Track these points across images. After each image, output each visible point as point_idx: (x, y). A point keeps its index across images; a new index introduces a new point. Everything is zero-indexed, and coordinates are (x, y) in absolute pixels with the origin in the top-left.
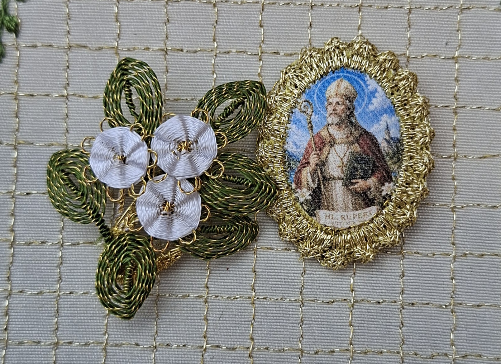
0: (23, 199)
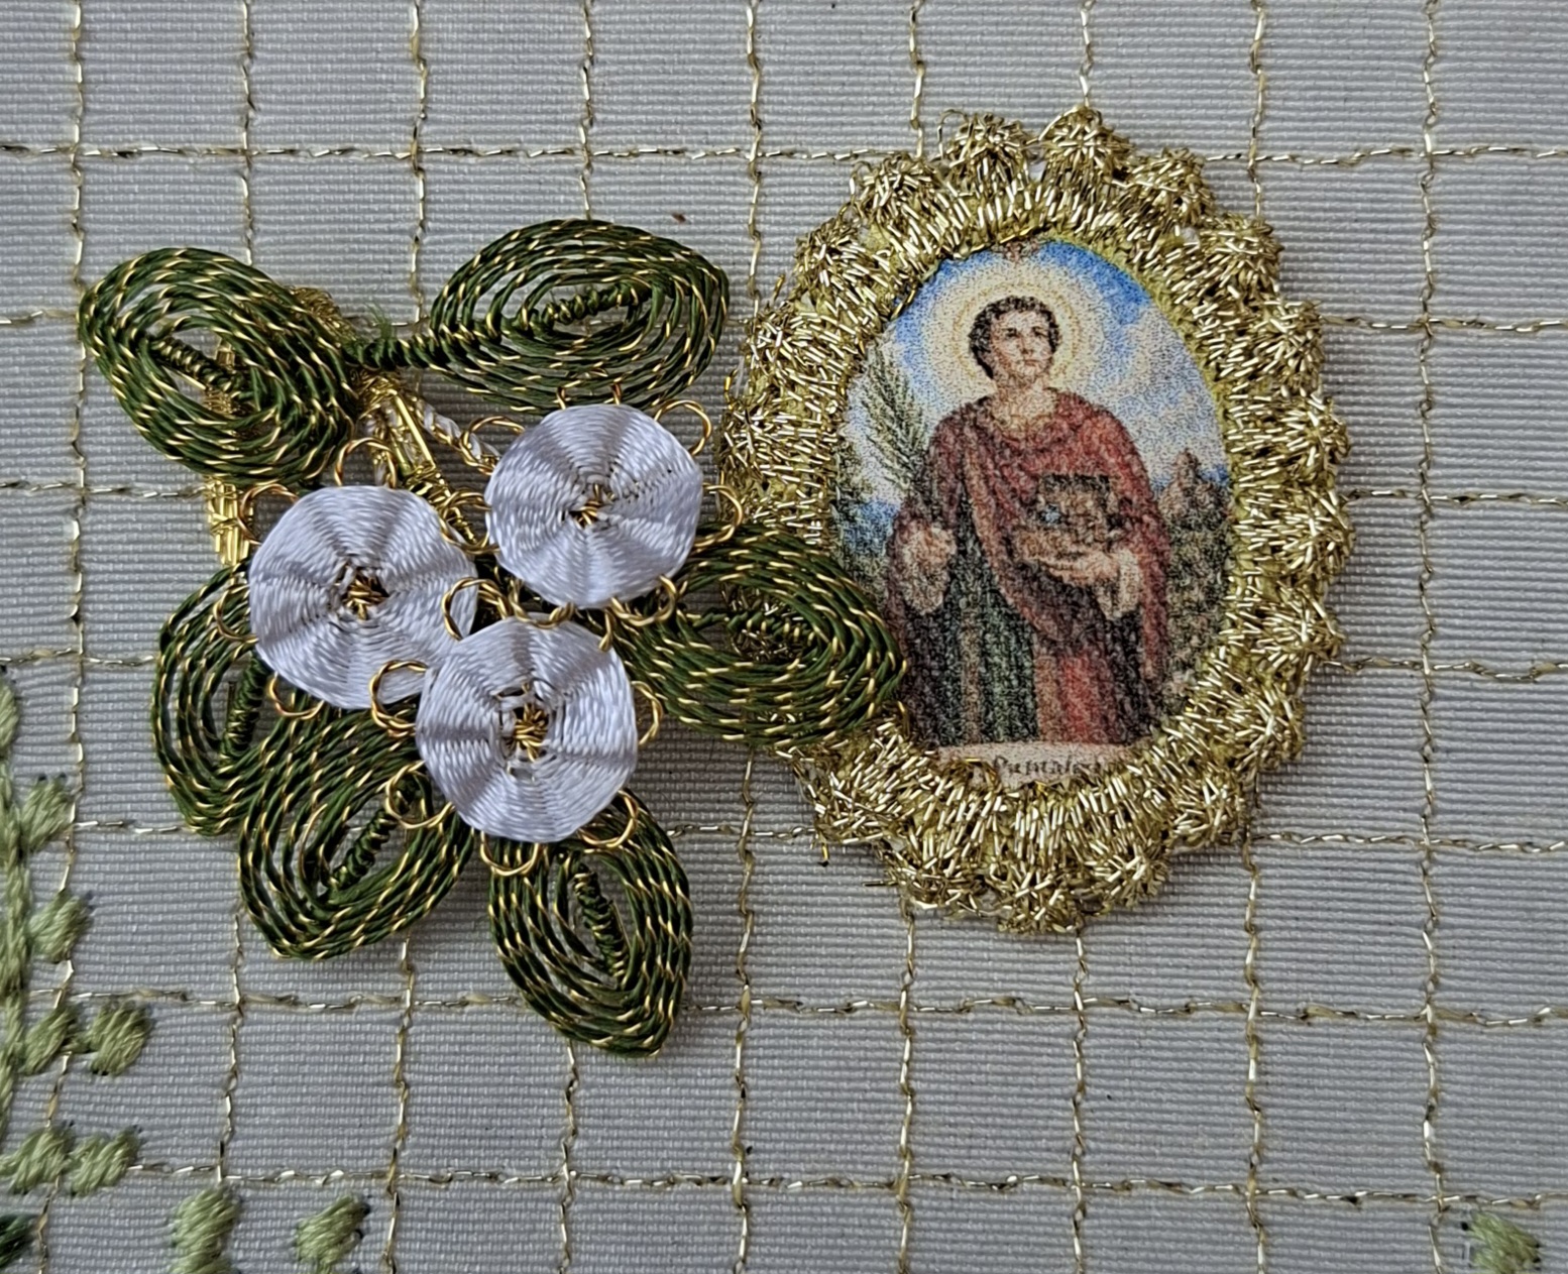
0: (111, 173)
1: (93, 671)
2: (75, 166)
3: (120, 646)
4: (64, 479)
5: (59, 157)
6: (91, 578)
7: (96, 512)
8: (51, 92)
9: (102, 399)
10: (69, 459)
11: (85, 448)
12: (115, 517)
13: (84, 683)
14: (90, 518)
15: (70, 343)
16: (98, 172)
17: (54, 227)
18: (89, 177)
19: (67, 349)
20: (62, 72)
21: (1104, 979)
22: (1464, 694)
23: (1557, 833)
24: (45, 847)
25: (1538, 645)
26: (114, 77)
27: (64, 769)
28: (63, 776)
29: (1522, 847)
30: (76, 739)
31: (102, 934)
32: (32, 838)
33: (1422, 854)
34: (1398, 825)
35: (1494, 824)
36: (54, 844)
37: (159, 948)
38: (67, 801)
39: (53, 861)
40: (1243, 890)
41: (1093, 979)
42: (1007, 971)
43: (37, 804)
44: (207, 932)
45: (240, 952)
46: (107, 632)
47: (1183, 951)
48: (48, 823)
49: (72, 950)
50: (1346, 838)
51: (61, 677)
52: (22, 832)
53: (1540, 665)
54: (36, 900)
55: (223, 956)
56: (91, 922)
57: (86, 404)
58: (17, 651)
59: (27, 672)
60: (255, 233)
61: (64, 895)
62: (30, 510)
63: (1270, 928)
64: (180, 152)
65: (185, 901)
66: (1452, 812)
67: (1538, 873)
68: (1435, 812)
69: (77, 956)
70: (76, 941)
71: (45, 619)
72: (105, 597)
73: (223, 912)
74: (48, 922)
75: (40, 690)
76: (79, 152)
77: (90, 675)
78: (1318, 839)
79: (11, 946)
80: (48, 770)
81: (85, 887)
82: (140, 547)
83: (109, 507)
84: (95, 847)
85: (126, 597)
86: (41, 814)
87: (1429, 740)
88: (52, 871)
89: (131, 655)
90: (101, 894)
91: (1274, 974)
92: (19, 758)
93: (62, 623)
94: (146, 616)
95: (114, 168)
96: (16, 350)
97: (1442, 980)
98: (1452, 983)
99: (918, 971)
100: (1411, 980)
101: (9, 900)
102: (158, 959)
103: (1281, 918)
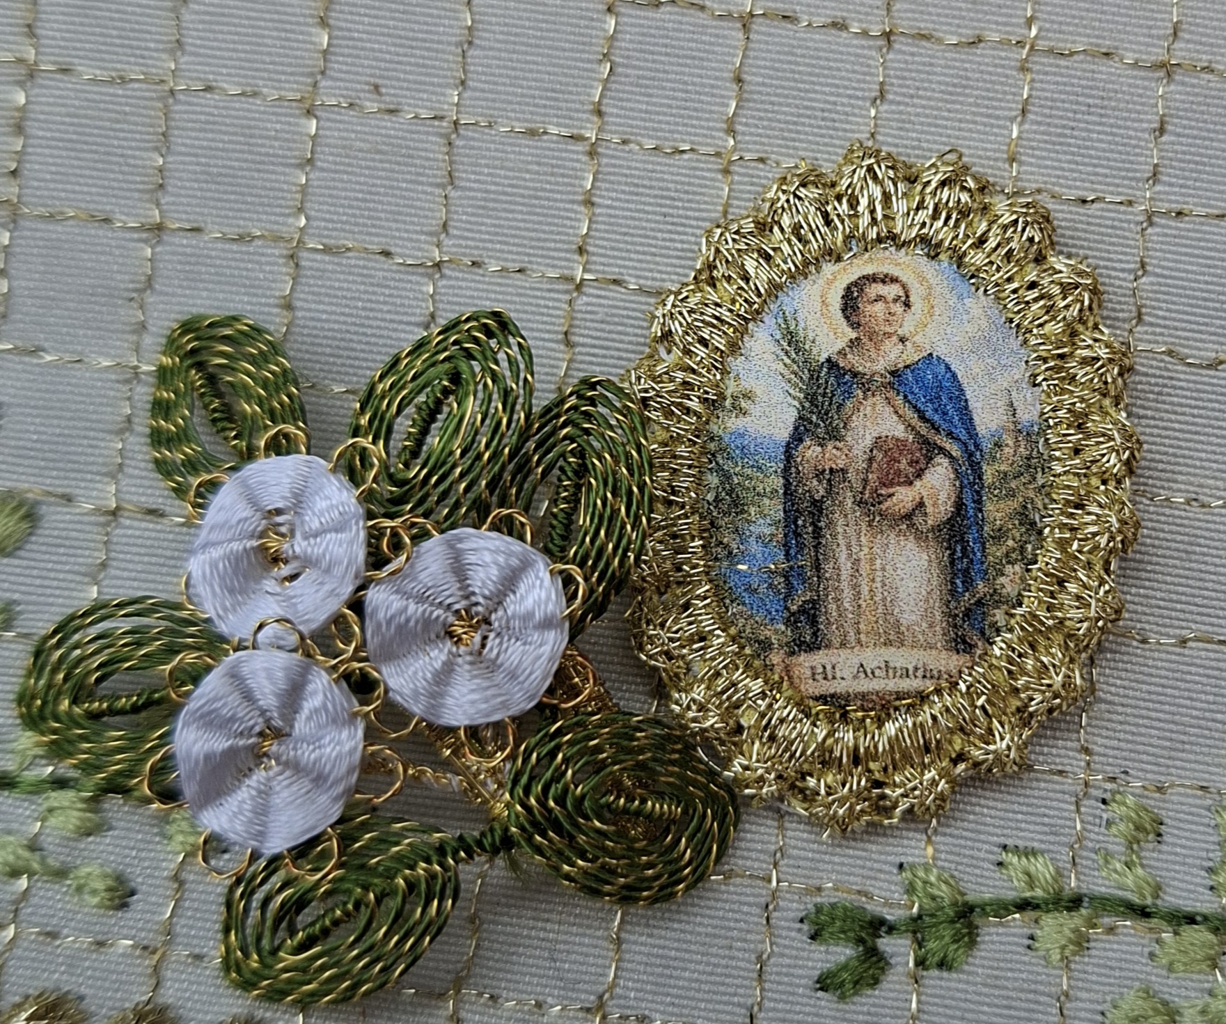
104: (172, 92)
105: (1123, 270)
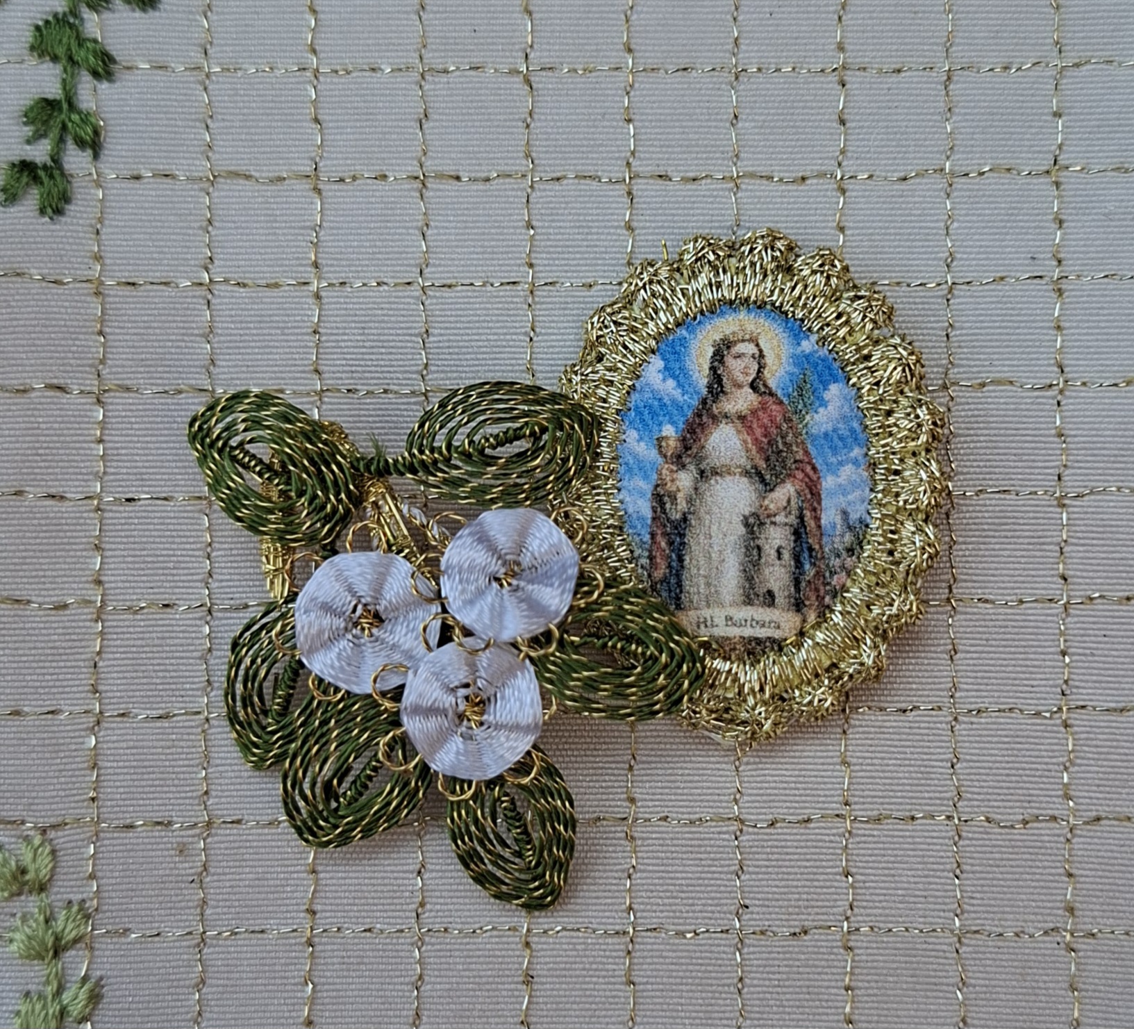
1: (104, 832)
2: (98, 509)
3: (121, 815)
4: (86, 708)
5: (85, 502)
6: (102, 771)
7: (107, 729)
8: (83, 461)
9: (111, 656)
10: (90, 695)
11: (101, 688)
12: (119, 732)
13: (98, 840)
14: (102, 733)
15: (91, 620)
16: (111, 511)
17: (81, 547)
18: (106, 515)
19: (88, 624)
20: (90, 449)
21: (756, 1022)
22: (980, 836)
23: (1040, 925)
24: (71, 948)
25: (1026, 805)
26: (123, 452)
27: (85, 896)
28: (84, 901)
29: (1017, 935)
30: (92, 877)
31: (110, 1003)
32: (63, 942)
33: (956, 939)
34: (940, 921)
35: (1000, 920)
36: (78, 946)
37: (147, 1012)
38: (87, 917)
39: (77, 956)
40: (843, 964)
41: (748, 1022)
42: (694, 1018)
43: (67, 919)
44: (178, 1000)
45: (200, 1014)
46: (113, 806)
47: (806, 1004)
48: (74, 933)
49: (90, 1014)
50: (907, 930)
51: (82, 836)
52: (57, 939)
53: (1027, 817)
54: (67, 982)
55: (189, 1016)
56: (103, 997)
57: (101, 659)
58: (53, 820)
59: (60, 833)
60: (213, 550)
61: (85, 979)
62: (62, 728)
63: (860, 988)
64: (165, 499)
65: (165, 981)
66: (975, 912)
67: (1027, 951)
68: (962, 912)
69: (95, 1019)
70: (93, 1009)
71: (72, 799)
72: (111, 784)
73: (188, 987)
74: (75, 998)
75: (69, 845)
76: (100, 499)
77: (102, 835)
78: (890, 930)
79: (51, 1012)
80: (71, 896)
81: (98, 973)
82: (134, 751)
83: (114, 725)
84: (104, 946)
85: (125, 783)
86: (70, 926)
87: (959, 866)
88: (78, 964)
89: (128, 821)
90: (109, 977)
91: (863, 1018)
92: (55, 890)
93: (83, 801)
94: (138, 796)
95: (122, 508)
96: (56, 625)
97: (969, 1021)
98: (975, 1022)
99: (638, 1019)
100: (949, 1021)
101: (48, 982)
102: (146, 1019)
103: (868, 982)
104: (207, 720)
105: (942, 761)
